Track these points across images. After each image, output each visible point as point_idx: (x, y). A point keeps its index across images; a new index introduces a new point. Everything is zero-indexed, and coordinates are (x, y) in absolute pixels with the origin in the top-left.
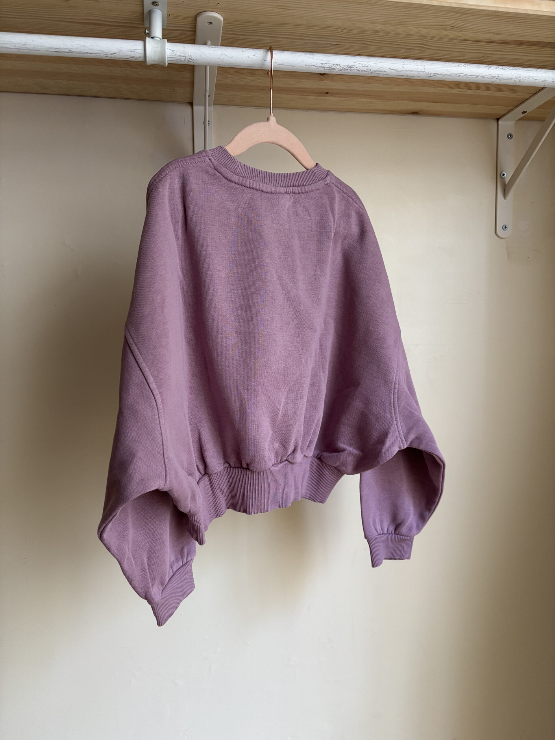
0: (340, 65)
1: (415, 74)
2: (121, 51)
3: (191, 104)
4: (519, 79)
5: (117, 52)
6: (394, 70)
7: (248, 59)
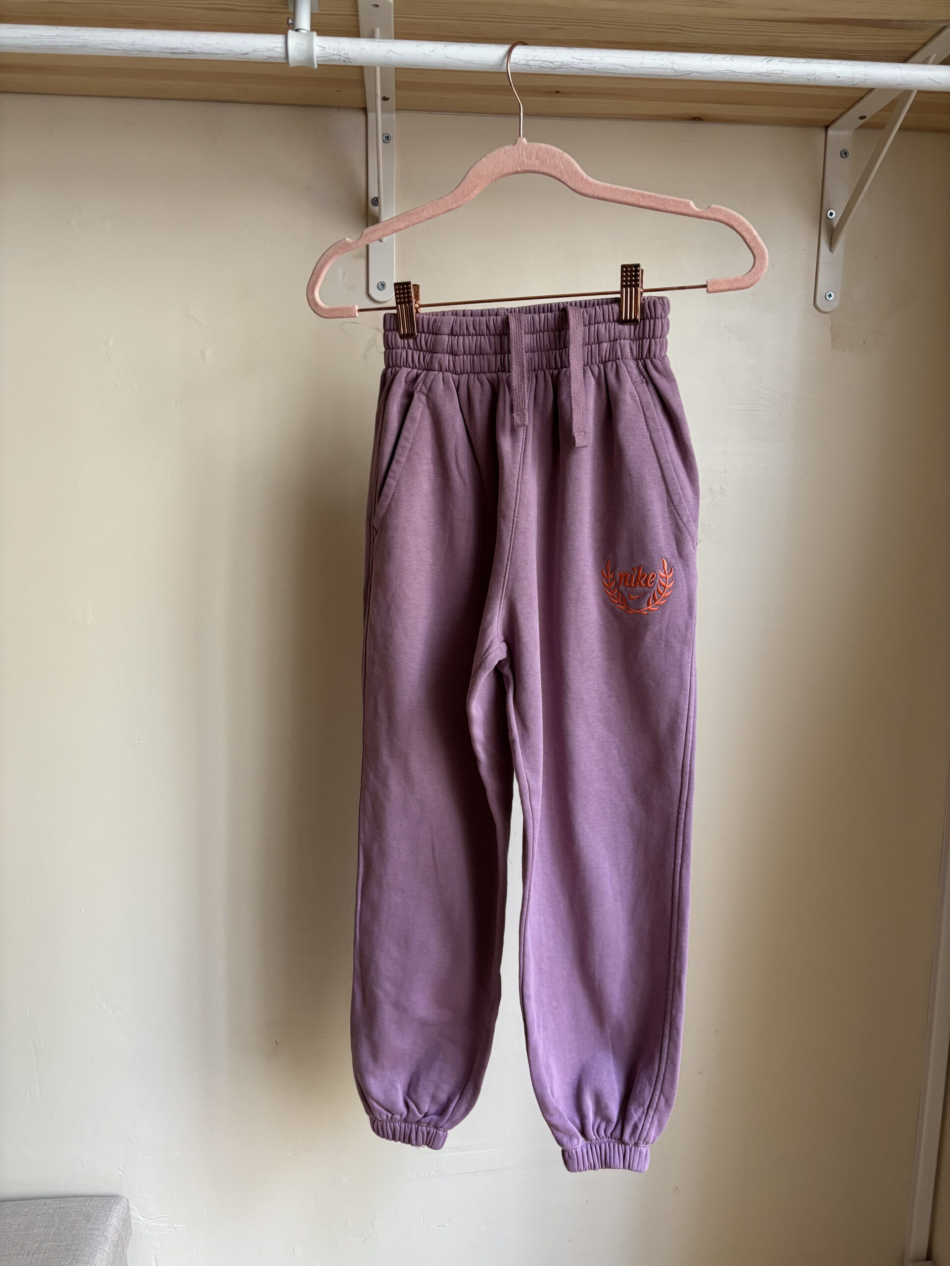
0: (551, 62)
1: (659, 72)
2: (255, 51)
3: (365, 110)
4: (813, 76)
5: (250, 52)
6: (628, 68)
7: (424, 56)
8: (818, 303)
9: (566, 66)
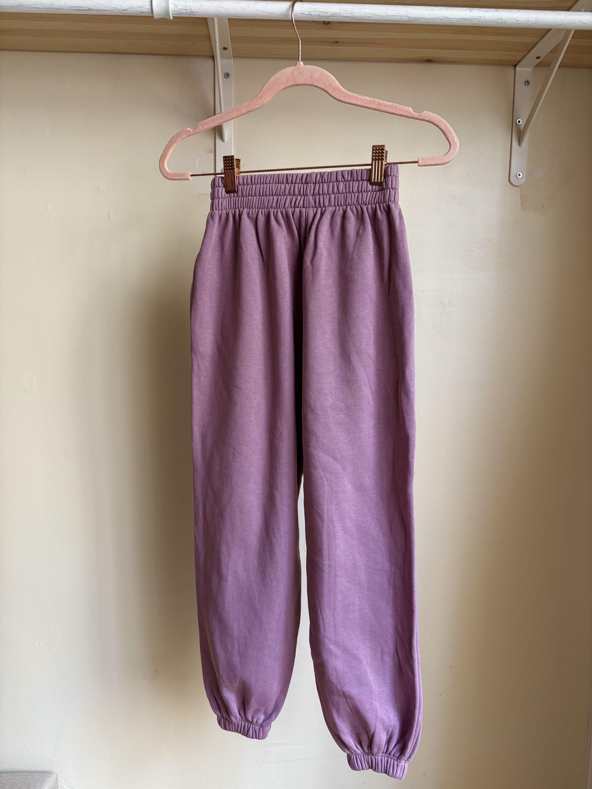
0: (326, 13)
1: (398, 18)
2: (131, 8)
3: (213, 58)
4: (501, 20)
6: (377, 16)
7: (242, 9)
8: (511, 180)
9: (336, 15)
